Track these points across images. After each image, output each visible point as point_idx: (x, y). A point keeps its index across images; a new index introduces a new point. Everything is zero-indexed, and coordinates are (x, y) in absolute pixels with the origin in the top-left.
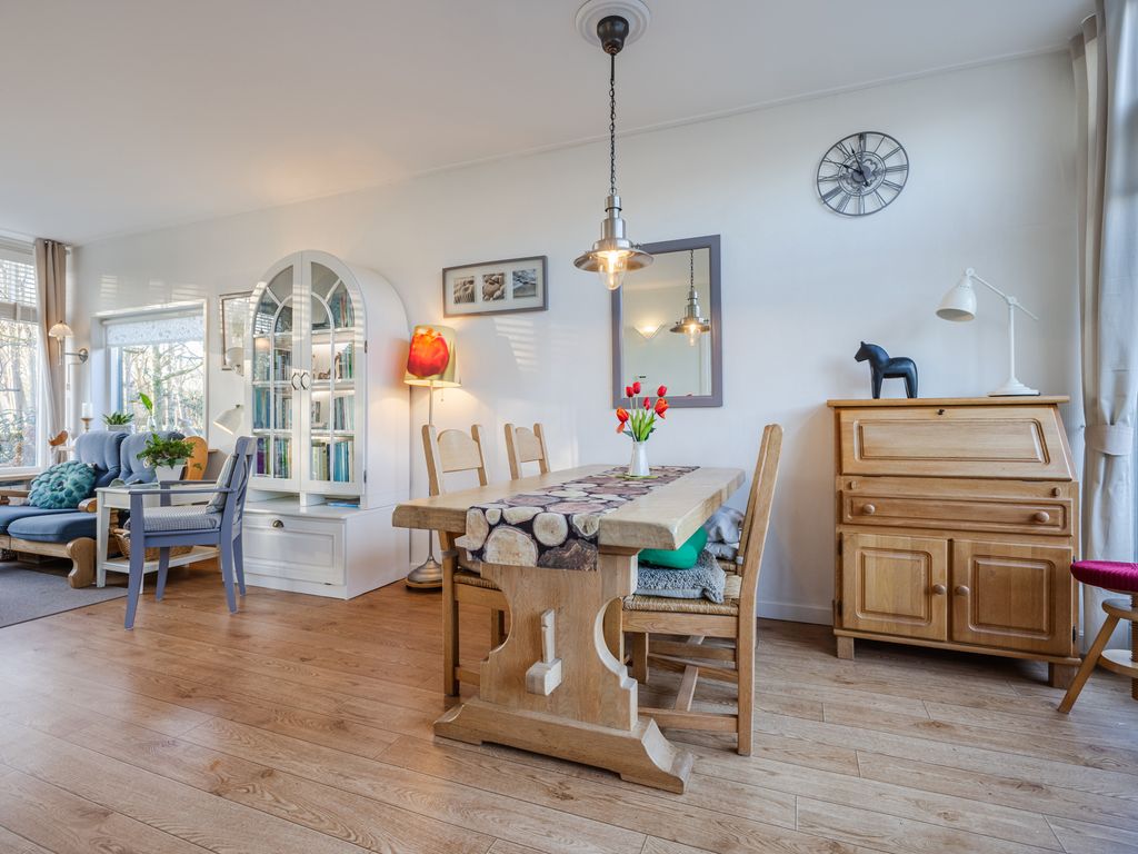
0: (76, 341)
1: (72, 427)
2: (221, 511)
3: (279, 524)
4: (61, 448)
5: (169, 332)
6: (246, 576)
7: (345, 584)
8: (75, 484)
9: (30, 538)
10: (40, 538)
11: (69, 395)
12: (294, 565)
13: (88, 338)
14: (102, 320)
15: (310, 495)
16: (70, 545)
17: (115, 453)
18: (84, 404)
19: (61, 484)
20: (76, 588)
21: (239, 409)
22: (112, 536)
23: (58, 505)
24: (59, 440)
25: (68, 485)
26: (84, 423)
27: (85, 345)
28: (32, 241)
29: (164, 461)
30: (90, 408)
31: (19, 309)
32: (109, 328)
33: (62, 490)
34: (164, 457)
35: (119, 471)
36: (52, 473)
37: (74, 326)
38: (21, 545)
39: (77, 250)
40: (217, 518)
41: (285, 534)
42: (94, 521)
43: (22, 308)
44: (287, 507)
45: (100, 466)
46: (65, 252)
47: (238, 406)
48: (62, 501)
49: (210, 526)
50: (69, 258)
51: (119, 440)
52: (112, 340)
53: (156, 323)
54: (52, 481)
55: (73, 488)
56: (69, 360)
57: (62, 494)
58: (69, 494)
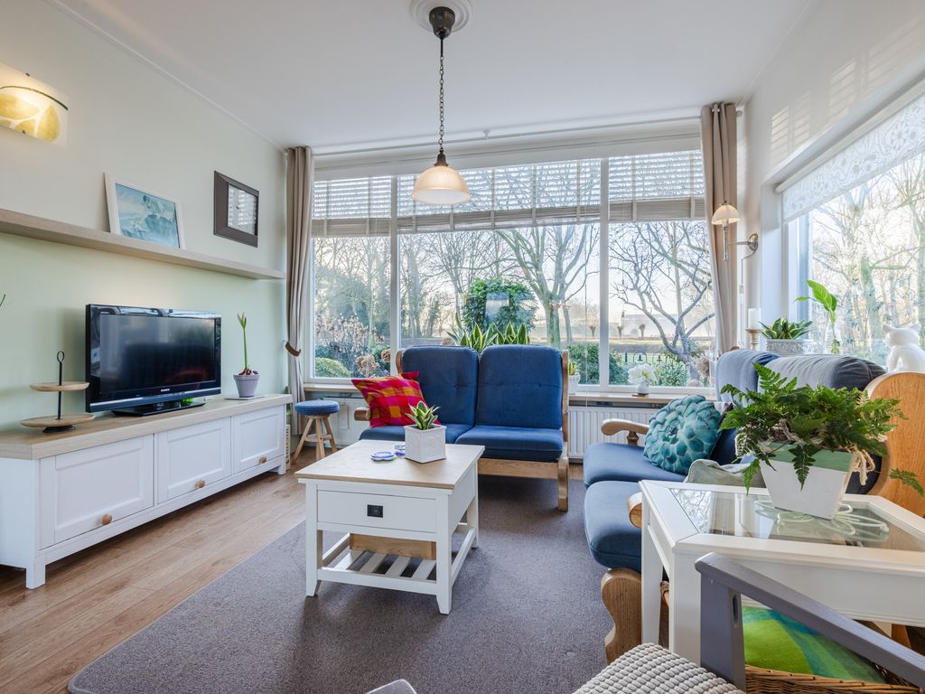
5: (873, 157)
8: (691, 435)
13: (760, 217)
14: (777, 187)
19: (674, 431)
23: (668, 465)
25: (682, 435)
26: (751, 337)
27: (756, 230)
31: (693, 203)
32: (787, 192)
33: (675, 441)
43: (696, 201)
46: (736, 114)
48: (672, 460)
50: (740, 121)
52: (789, 211)
54: (667, 423)
56: (741, 254)
57: (673, 448)
58: (682, 451)
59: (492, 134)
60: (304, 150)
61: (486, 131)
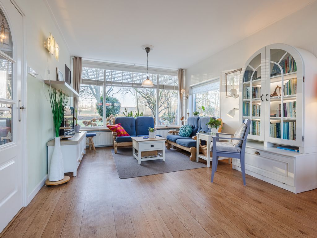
0: (186, 93)
1: (185, 115)
2: (241, 147)
3: (257, 153)
4: (183, 121)
5: (209, 88)
6: (245, 171)
7: (295, 186)
8: (189, 131)
9: (181, 145)
10: (183, 145)
11: (184, 107)
12: (264, 170)
13: (188, 92)
14: (191, 87)
15: (269, 143)
16: (190, 148)
17: (197, 123)
18: (188, 110)
19: (185, 130)
20: (192, 161)
21: (235, 110)
22: (200, 148)
24: (182, 119)
25: (187, 131)
26: (188, 114)
27: (188, 94)
28: (177, 70)
29: (214, 126)
30: (189, 111)
31: (175, 87)
32: (193, 89)
33: (186, 132)
34: (214, 125)
35: (198, 128)
36: (183, 127)
37: (185, 90)
38: (179, 146)
39: (186, 70)
40: (239, 149)
41: (260, 158)
42: (196, 142)
44: (258, 147)
45: (193, 126)
46: (183, 71)
47: (234, 109)
48: (186, 135)
49: (237, 152)
50: (184, 73)
51: (198, 119)
52: (193, 92)
53: (205, 86)
54: (183, 129)
55: (188, 132)
56: (184, 98)
57: (186, 133)
58: (187, 133)
59: (136, 65)
60: (80, 58)
61: (135, 64)
